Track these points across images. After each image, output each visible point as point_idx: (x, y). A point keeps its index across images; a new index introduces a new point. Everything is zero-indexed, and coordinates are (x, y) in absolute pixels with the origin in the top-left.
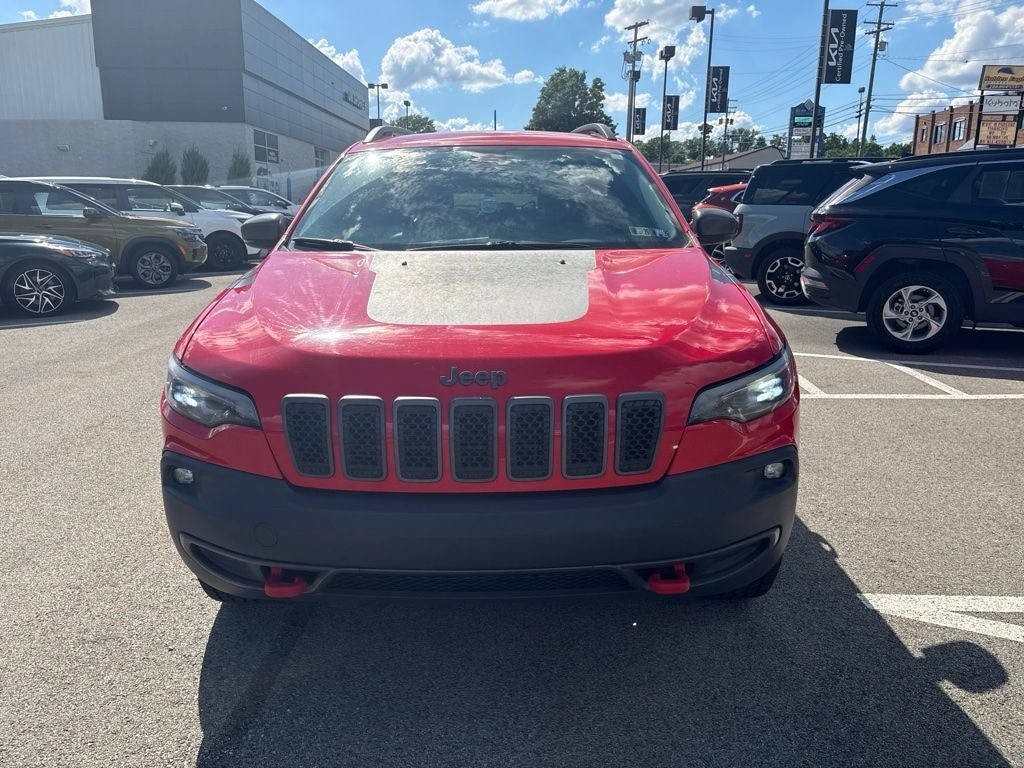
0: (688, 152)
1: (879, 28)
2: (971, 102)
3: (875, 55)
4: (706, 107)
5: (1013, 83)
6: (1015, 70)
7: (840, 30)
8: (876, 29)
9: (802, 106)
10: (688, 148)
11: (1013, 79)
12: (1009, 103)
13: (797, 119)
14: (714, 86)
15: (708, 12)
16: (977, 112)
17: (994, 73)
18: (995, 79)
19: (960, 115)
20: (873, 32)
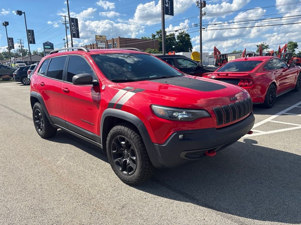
0: (4, 56)
1: (66, 22)
2: (91, 44)
3: (66, 30)
4: (28, 42)
5: (103, 40)
6: (102, 36)
7: (74, 24)
8: (65, 23)
9: (46, 43)
10: (4, 55)
11: (103, 39)
12: (103, 45)
13: (46, 47)
14: (29, 36)
15: (23, 13)
16: (93, 47)
17: (98, 37)
18: (99, 39)
19: (88, 47)
20: (64, 24)
